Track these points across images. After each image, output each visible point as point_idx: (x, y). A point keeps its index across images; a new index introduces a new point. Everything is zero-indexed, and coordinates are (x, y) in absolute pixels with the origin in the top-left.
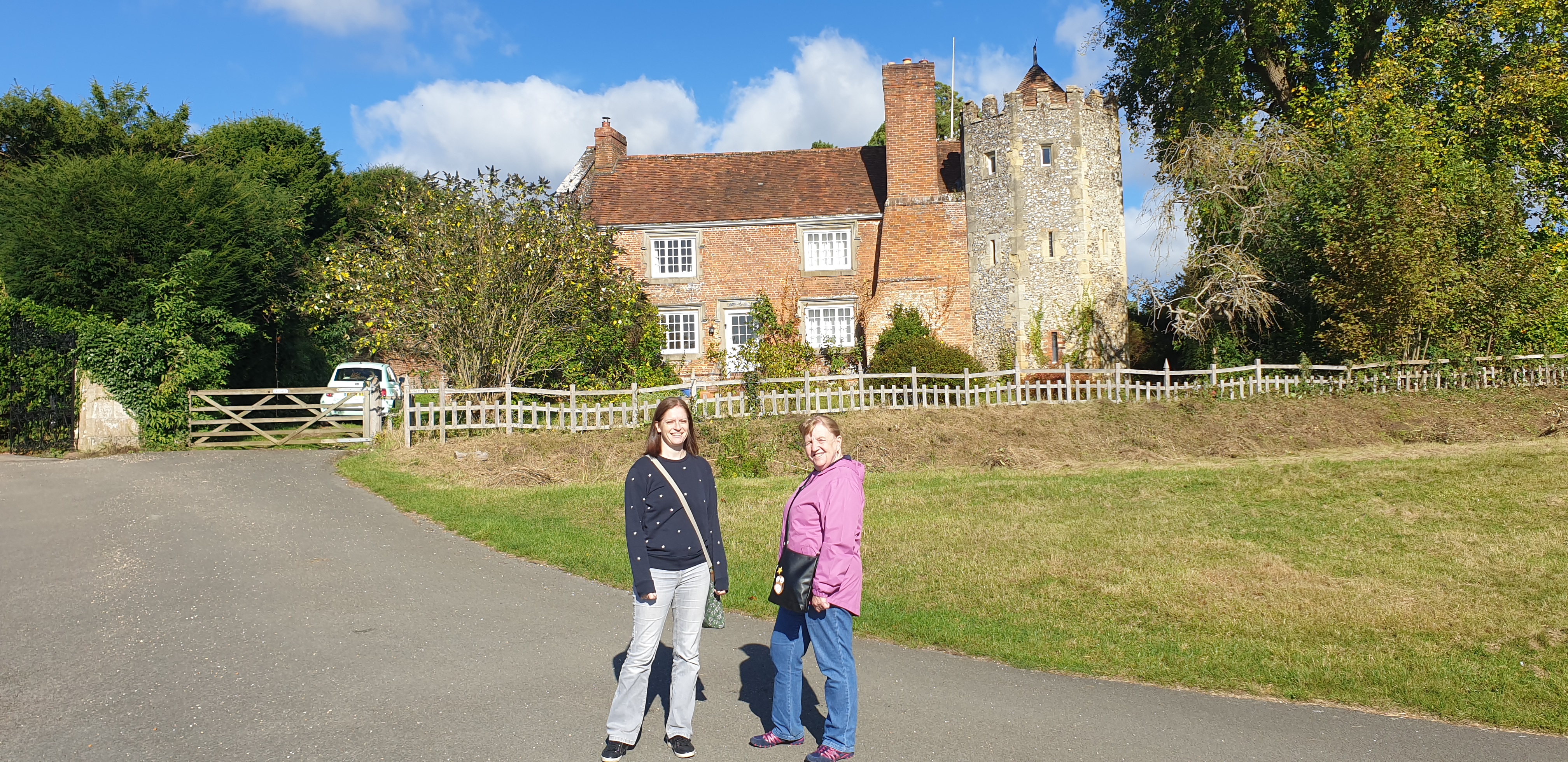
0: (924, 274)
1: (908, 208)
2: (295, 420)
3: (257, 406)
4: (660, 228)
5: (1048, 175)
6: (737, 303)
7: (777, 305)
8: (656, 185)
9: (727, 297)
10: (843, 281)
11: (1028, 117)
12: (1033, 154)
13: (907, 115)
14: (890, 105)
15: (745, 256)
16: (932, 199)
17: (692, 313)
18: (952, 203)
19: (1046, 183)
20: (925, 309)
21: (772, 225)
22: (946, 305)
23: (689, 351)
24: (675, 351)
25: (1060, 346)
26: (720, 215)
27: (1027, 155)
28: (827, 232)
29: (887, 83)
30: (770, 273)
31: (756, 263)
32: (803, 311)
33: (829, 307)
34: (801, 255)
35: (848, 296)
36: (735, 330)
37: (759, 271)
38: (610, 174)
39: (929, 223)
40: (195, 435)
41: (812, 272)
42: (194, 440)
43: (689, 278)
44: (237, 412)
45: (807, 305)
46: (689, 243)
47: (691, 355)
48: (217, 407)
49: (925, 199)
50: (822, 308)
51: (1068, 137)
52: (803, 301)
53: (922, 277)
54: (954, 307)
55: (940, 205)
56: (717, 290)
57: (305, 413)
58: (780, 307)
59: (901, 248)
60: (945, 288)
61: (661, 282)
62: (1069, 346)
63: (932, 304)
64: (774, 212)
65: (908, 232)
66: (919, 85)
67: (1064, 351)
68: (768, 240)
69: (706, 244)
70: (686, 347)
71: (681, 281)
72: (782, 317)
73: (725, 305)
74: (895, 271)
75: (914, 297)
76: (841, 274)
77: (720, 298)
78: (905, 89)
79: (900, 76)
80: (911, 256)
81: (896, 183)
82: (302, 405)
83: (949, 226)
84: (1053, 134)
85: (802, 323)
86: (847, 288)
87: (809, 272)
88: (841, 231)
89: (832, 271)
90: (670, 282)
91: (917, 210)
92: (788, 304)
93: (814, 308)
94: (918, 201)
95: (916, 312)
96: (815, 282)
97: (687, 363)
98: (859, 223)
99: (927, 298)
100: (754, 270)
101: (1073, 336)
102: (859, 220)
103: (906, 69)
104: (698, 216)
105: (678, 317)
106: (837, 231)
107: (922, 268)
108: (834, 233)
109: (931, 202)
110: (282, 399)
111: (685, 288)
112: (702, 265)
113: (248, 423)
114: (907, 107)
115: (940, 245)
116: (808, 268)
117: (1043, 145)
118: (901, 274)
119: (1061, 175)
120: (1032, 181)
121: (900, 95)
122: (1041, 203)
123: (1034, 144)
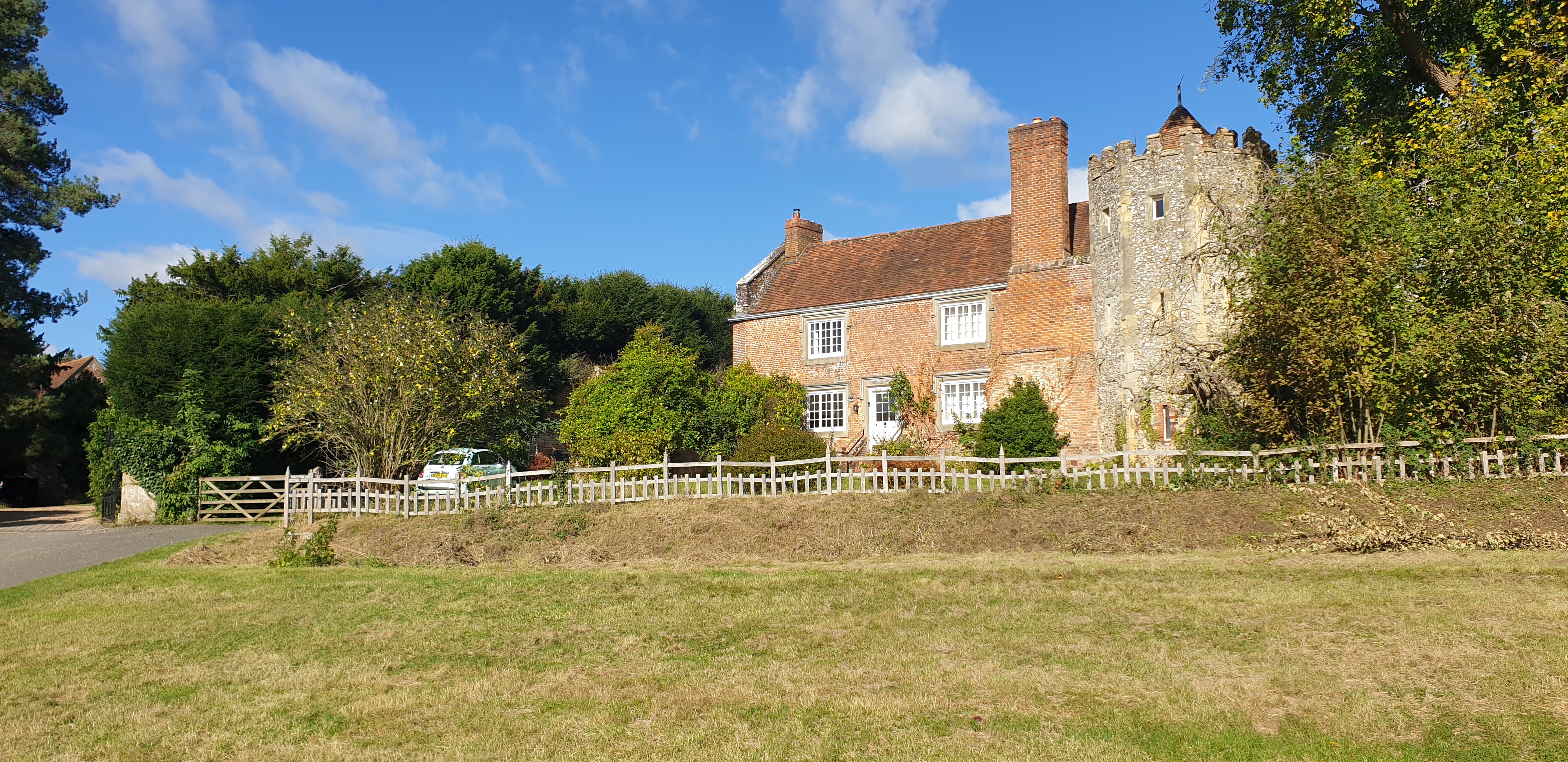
0: (1047, 344)
1: (1031, 275)
2: (264, 501)
3: (242, 490)
4: (815, 312)
5: (1158, 229)
6: (879, 380)
7: (914, 381)
8: (827, 269)
9: (869, 375)
10: (977, 355)
11: (1137, 168)
12: (1142, 208)
13: (1033, 177)
14: (1015, 168)
15: (887, 334)
16: (1057, 263)
17: (841, 391)
18: (1076, 267)
19: (1157, 238)
20: (1046, 382)
21: (911, 301)
22: (1070, 376)
23: (838, 428)
24: (827, 429)
25: (1172, 420)
26: (868, 295)
27: (1136, 209)
28: (963, 304)
29: (1013, 146)
30: (909, 350)
31: (896, 341)
32: (939, 386)
33: (964, 382)
34: (937, 329)
35: (982, 370)
36: (879, 407)
37: (899, 348)
38: (794, 263)
39: (1053, 289)
40: (203, 512)
41: (948, 346)
42: (203, 515)
43: (838, 358)
44: (229, 495)
45: (943, 381)
46: (840, 323)
47: (839, 433)
48: (216, 490)
49: (1049, 264)
50: (957, 383)
51: (1181, 186)
52: (938, 376)
53: (1045, 348)
54: (1077, 379)
55: (1064, 270)
56: (861, 368)
57: (271, 496)
58: (917, 383)
59: (1023, 318)
60: (1069, 358)
61: (815, 363)
62: (1182, 420)
63: (1054, 376)
64: (917, 288)
65: (1031, 300)
66: (1045, 144)
67: (1177, 427)
68: (907, 316)
69: (853, 324)
70: (835, 425)
71: (831, 361)
72: (918, 392)
73: (868, 383)
74: (1018, 342)
75: (1036, 369)
76: (975, 347)
77: (864, 376)
78: (1032, 150)
79: (1026, 137)
80: (1034, 325)
81: (1021, 250)
82: (269, 489)
83: (1073, 291)
84: (1164, 183)
85: (937, 399)
86: (981, 362)
87: (944, 347)
88: (976, 303)
89: (966, 345)
90: (822, 362)
91: (1040, 276)
92: (925, 380)
93: (950, 383)
94: (1041, 267)
95: (1037, 388)
96: (951, 357)
97: (835, 441)
98: (993, 293)
99: (1050, 370)
100: (894, 348)
101: (1186, 409)
102: (993, 290)
103: (1032, 129)
104: (850, 297)
105: (829, 396)
106: (973, 303)
107: (1045, 338)
108: (970, 305)
109: (1054, 268)
110: (257, 485)
111: (834, 367)
112: (849, 344)
113: (234, 503)
114: (1033, 169)
115: (1064, 313)
116: (944, 343)
117: (1154, 197)
118: (1023, 345)
119: (1173, 229)
120: (1142, 237)
121: (1027, 157)
122: (1151, 261)
123: (1144, 196)
